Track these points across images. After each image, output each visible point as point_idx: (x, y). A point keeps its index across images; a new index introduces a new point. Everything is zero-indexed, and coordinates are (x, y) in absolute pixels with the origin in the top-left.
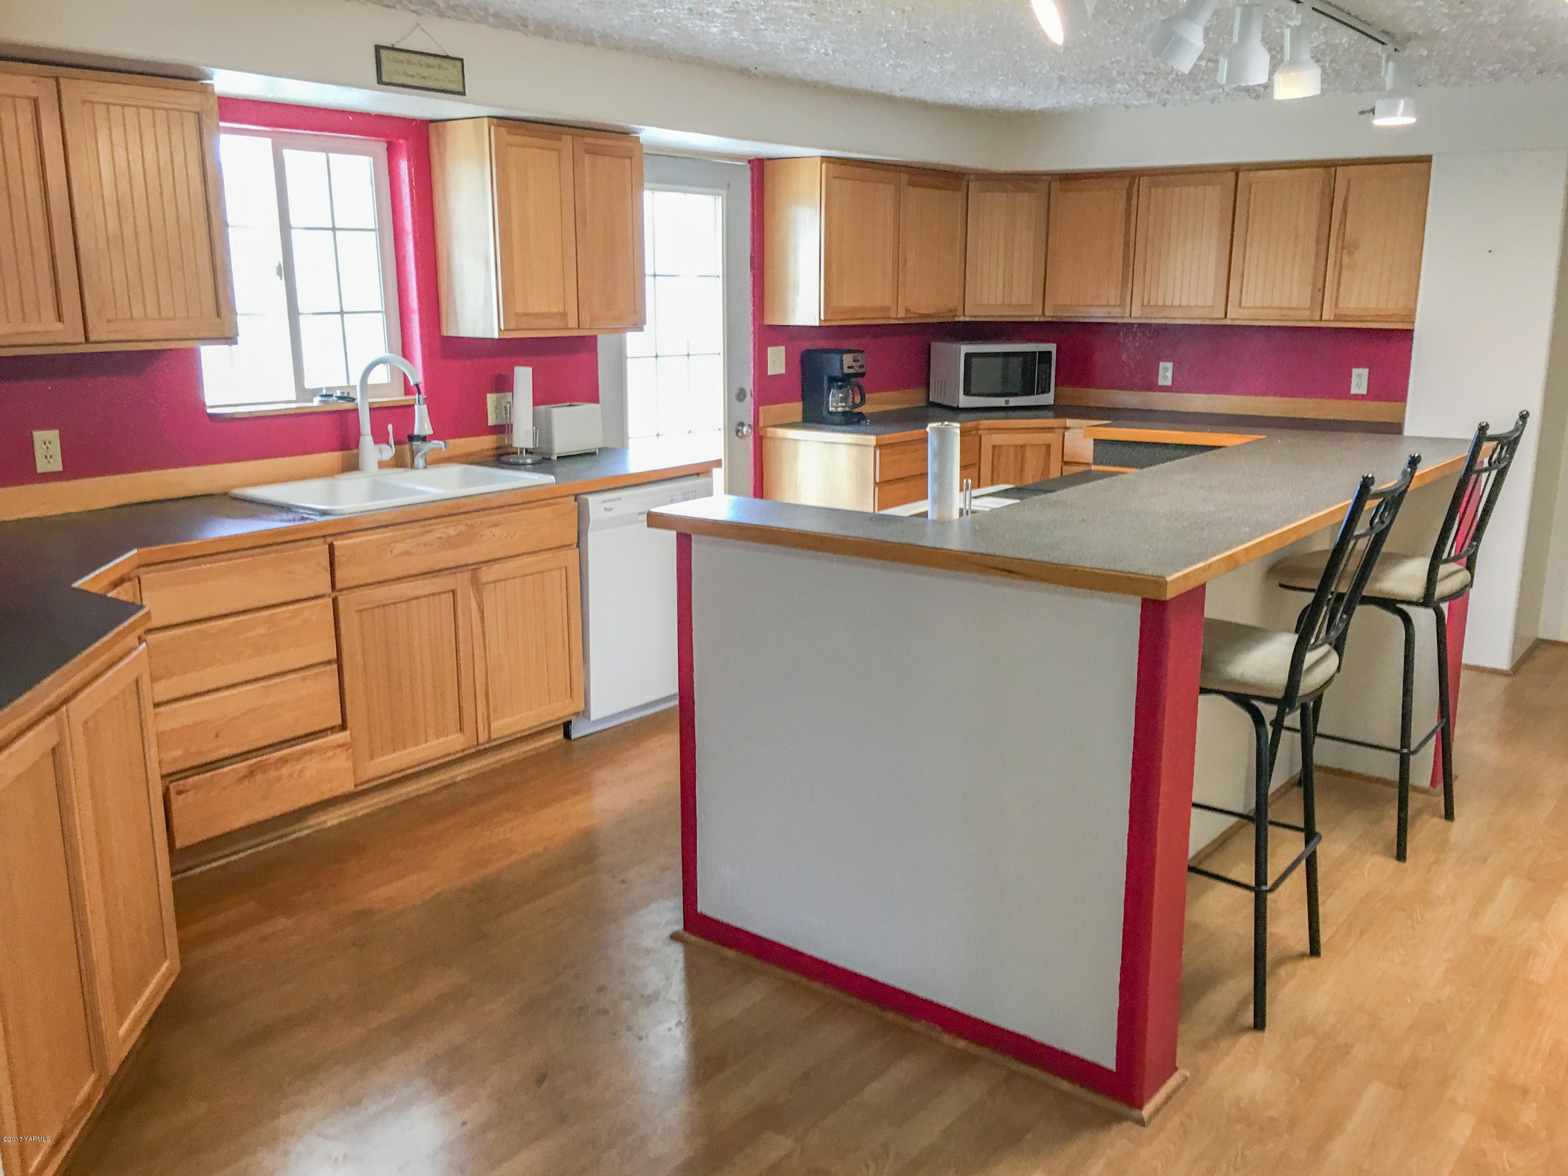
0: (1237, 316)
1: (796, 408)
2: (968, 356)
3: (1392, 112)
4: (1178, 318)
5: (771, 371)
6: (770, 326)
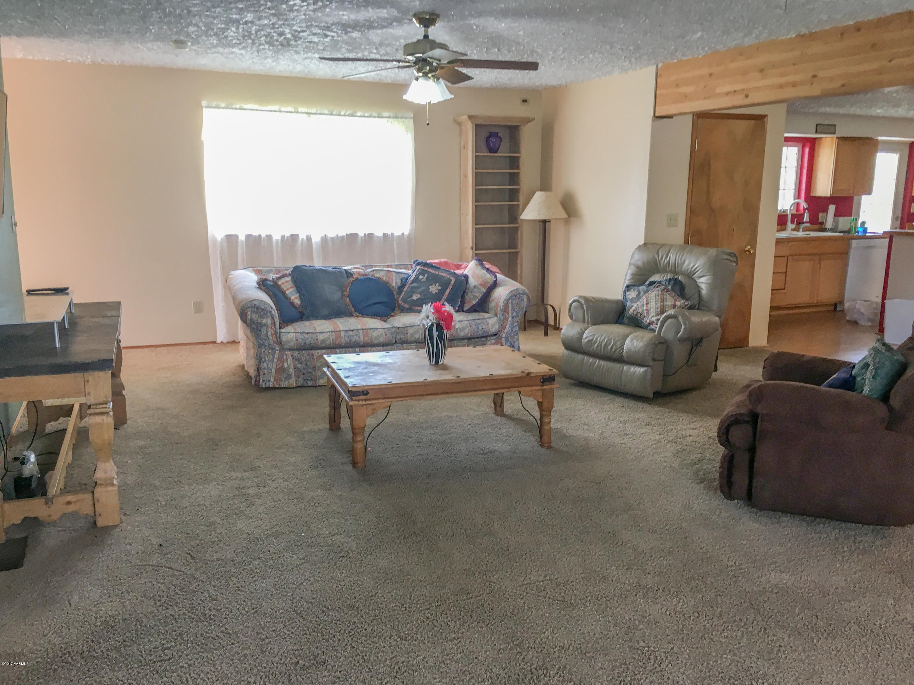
5: (912, 211)
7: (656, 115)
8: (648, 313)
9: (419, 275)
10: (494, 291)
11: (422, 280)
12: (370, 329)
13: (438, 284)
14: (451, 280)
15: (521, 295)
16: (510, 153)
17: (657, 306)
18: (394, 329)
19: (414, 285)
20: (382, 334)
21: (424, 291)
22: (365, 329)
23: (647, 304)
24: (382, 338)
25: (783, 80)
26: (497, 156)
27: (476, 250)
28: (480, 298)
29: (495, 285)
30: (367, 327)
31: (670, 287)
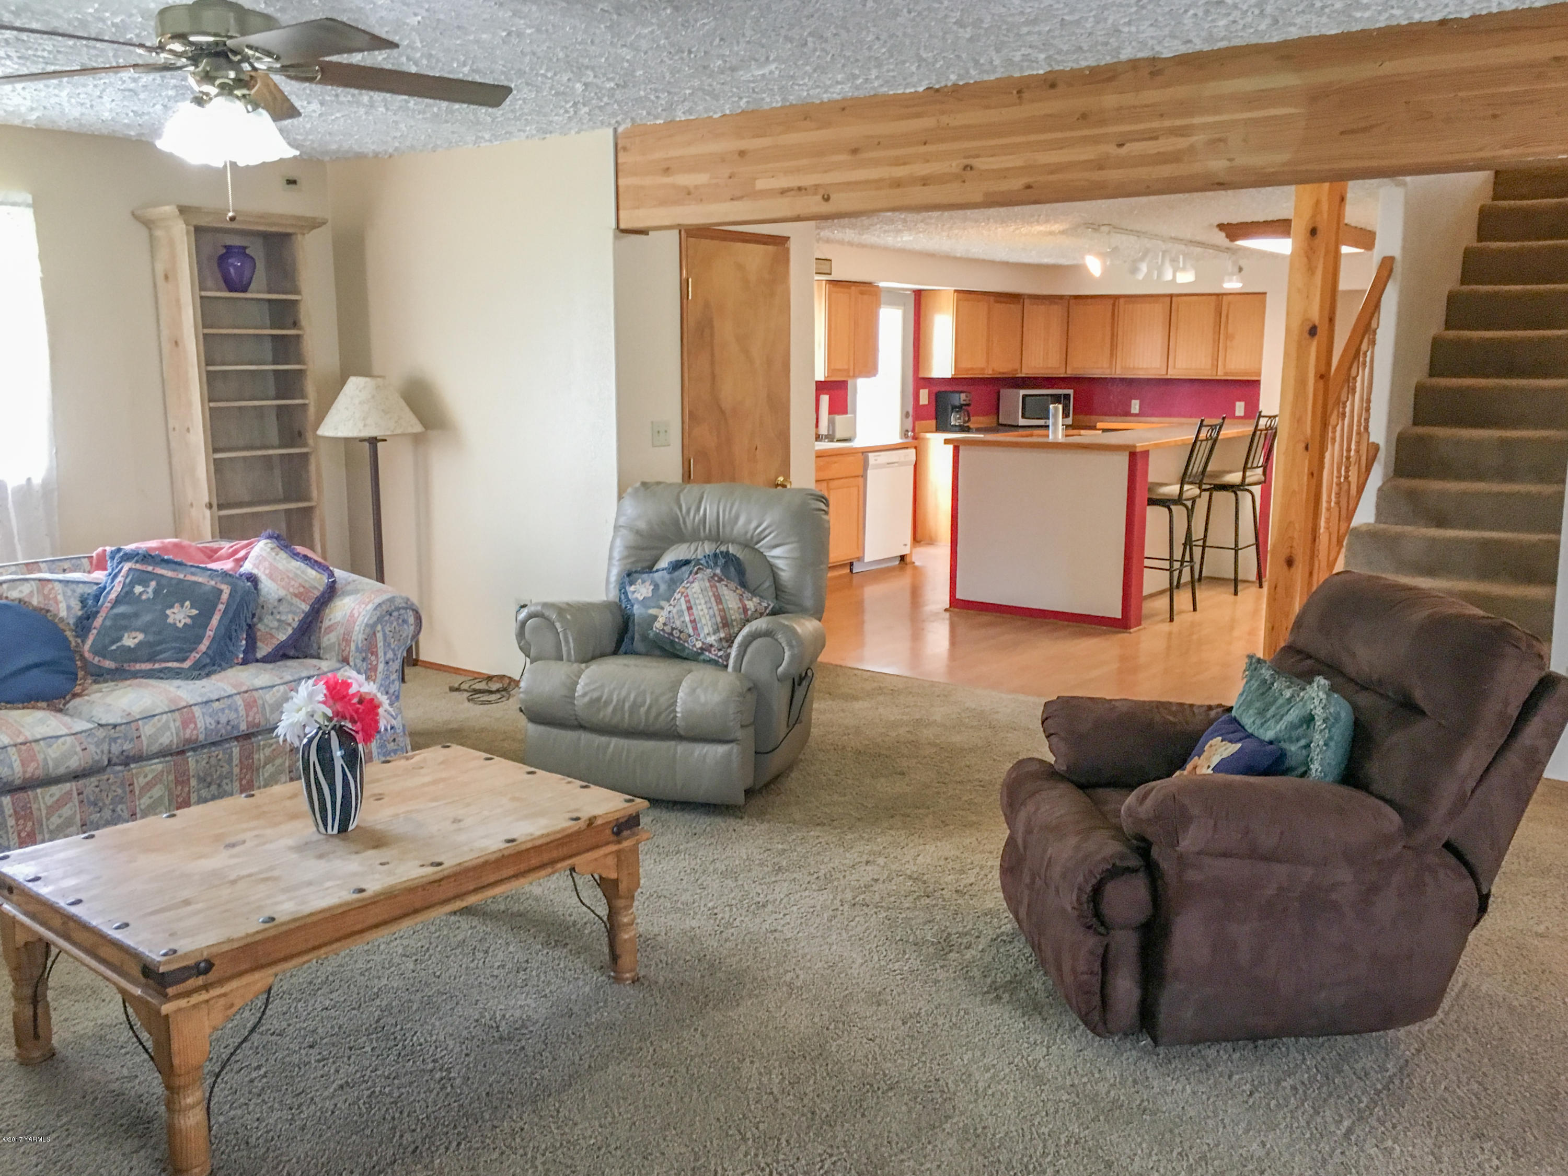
0: (1173, 374)
1: (933, 423)
2: (1024, 397)
3: (1230, 281)
4: (1142, 375)
5: (921, 403)
6: (924, 379)
7: (622, 226)
8: (695, 629)
9: (132, 584)
10: (332, 605)
11: (144, 597)
12: (37, 741)
13: (187, 603)
14: (221, 591)
15: (402, 611)
16: (269, 292)
17: (711, 612)
18: (101, 733)
19: (121, 609)
20: (73, 746)
21: (152, 623)
22: (24, 744)
23: (689, 608)
24: (76, 758)
25: (900, 172)
26: (246, 299)
27: (220, 507)
28: (295, 625)
29: (331, 592)
30: (28, 735)
31: (718, 571)
